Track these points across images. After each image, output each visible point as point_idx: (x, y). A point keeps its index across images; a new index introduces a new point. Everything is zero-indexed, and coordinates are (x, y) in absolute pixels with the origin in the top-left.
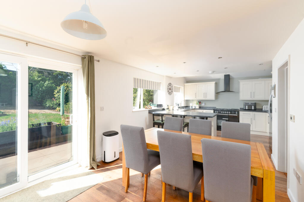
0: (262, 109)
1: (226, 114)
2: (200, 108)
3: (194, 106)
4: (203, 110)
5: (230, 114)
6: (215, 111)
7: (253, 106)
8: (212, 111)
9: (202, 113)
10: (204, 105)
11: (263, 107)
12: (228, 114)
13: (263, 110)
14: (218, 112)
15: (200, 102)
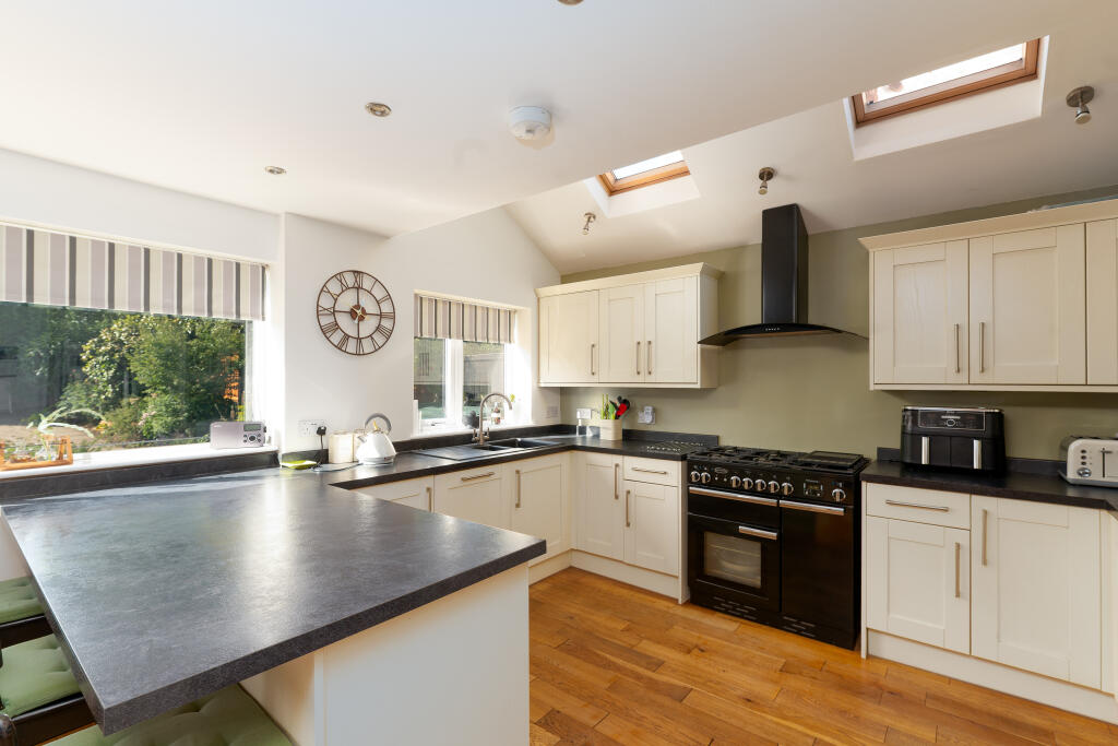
1: (766, 494)
3: (593, 431)
5: (788, 498)
7: (976, 444)
10: (648, 419)
11: (1064, 449)
12: (779, 495)
13: (1071, 475)
14: (713, 474)
15: (623, 403)
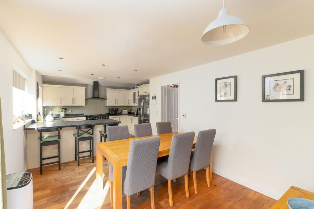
0: (122, 113)
2: (67, 116)
3: (55, 115)
4: (73, 118)
6: (87, 117)
7: (117, 111)
8: (84, 119)
9: (73, 121)
10: (70, 112)
14: (91, 118)
15: (65, 109)
